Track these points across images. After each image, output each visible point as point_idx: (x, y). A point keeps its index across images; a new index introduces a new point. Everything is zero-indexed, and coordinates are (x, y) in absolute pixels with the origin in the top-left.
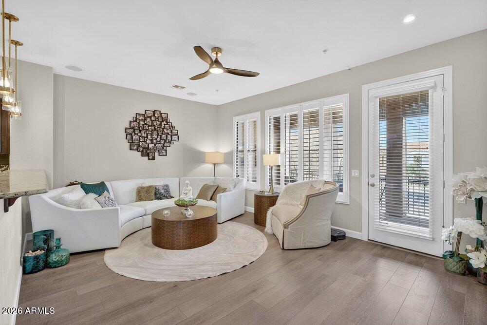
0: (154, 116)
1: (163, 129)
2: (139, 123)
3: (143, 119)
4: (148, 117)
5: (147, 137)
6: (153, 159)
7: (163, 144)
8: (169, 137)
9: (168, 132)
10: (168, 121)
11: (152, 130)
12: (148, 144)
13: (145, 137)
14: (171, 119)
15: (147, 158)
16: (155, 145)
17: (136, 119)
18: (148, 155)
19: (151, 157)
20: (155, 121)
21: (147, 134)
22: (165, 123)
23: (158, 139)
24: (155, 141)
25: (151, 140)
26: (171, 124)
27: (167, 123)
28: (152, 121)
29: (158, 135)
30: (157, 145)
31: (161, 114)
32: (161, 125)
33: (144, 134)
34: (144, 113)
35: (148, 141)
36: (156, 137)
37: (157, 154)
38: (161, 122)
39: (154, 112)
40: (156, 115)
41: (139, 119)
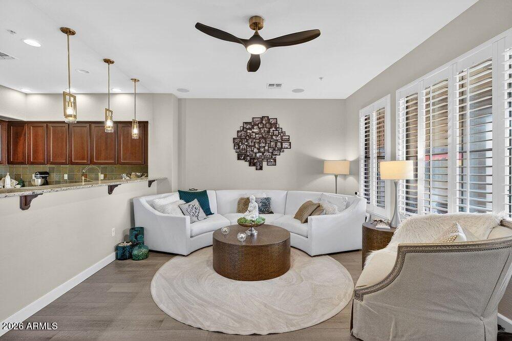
0: (261, 123)
1: (272, 136)
2: (246, 132)
3: (251, 127)
4: (255, 125)
5: (254, 146)
6: (261, 168)
7: (272, 153)
8: (279, 144)
9: (278, 138)
10: (278, 127)
11: (260, 138)
12: (256, 153)
13: (252, 146)
14: (281, 124)
15: (254, 168)
16: (263, 153)
17: (244, 128)
18: (254, 165)
19: (259, 167)
20: (263, 127)
21: (254, 142)
22: (273, 129)
23: (266, 148)
24: (262, 150)
25: (259, 149)
26: (281, 129)
27: (276, 128)
28: (259, 128)
29: (266, 143)
30: (265, 154)
31: (269, 120)
32: (269, 132)
33: (252, 142)
34: (250, 120)
35: (256, 150)
36: (264, 145)
37: (265, 164)
38: (269, 128)
39: (262, 118)
40: (264, 122)
41: (246, 128)
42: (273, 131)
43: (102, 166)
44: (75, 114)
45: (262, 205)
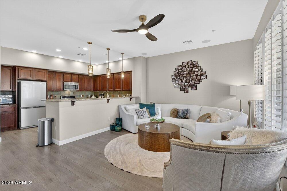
0: (188, 65)
1: (194, 72)
2: (179, 71)
3: (181, 68)
4: (183, 66)
5: (183, 79)
6: (187, 92)
7: (194, 82)
8: (199, 77)
9: (198, 73)
10: (198, 66)
11: (186, 74)
12: (184, 83)
13: (182, 79)
14: (200, 64)
15: (184, 91)
16: (189, 83)
17: (177, 69)
18: (184, 90)
19: (186, 91)
20: (188, 68)
21: (183, 77)
22: (195, 68)
23: (191, 79)
24: (188, 81)
25: (186, 81)
26: (200, 67)
27: (197, 67)
28: (186, 68)
29: (190, 77)
30: (190, 83)
31: (192, 62)
32: (192, 70)
33: (182, 77)
34: (181, 64)
35: (184, 81)
36: (189, 78)
37: (190, 89)
38: (192, 68)
39: (188, 62)
40: (189, 64)
41: (179, 69)
42: (195, 69)
43: (119, 91)
44: (92, 73)
45: (182, 114)
